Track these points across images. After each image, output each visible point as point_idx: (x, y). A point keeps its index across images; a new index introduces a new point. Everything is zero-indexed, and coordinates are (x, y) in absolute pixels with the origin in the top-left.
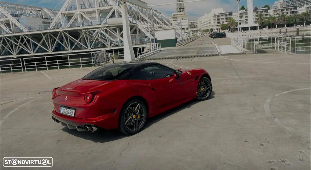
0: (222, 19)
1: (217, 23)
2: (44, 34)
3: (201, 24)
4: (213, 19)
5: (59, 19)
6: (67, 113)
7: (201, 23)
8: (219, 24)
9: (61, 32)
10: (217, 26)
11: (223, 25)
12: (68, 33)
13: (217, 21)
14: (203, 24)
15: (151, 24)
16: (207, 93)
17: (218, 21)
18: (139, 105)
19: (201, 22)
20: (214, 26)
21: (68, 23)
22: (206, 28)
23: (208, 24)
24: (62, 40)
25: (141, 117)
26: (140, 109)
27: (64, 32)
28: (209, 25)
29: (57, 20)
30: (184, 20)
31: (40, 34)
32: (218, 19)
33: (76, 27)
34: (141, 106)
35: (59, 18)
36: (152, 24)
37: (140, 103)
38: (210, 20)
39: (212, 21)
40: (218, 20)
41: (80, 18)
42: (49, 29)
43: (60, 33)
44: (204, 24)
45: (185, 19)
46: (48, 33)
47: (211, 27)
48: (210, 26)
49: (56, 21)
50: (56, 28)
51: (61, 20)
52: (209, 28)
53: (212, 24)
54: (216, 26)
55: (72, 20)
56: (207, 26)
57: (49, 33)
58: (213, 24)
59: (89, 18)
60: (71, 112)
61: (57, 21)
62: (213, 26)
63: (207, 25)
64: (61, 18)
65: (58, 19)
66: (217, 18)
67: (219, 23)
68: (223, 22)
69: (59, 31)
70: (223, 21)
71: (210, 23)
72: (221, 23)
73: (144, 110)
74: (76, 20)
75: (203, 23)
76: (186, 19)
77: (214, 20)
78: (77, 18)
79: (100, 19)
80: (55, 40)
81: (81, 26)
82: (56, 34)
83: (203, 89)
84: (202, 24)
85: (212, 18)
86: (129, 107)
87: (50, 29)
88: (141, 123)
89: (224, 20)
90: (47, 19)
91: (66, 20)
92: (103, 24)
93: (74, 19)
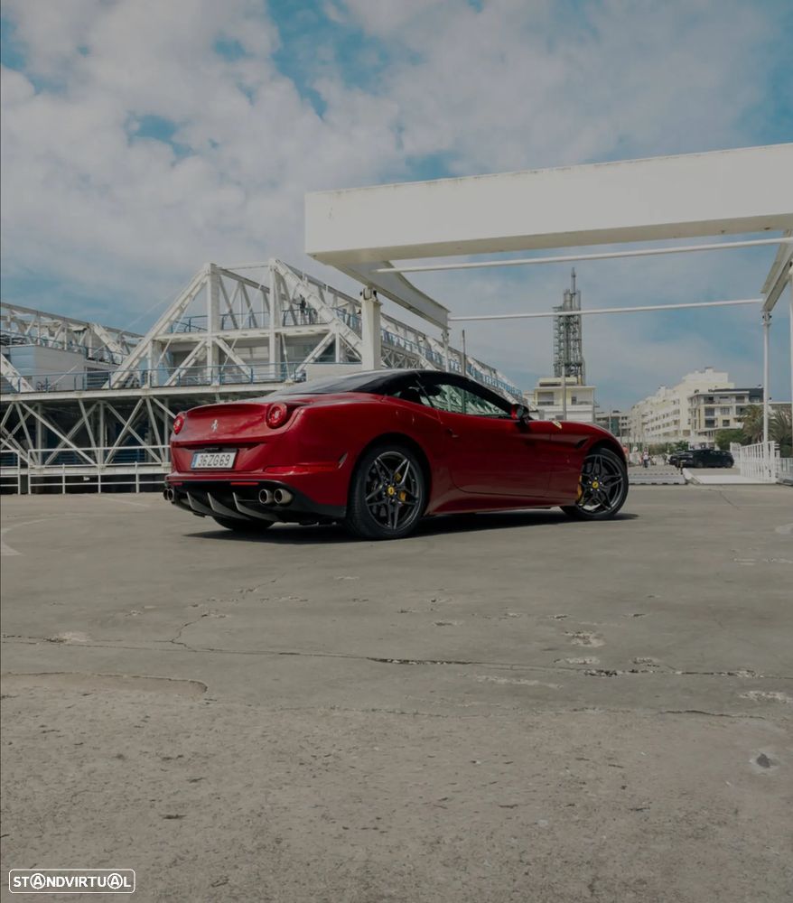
0: (725, 410)
1: (703, 423)
2: (89, 403)
3: (644, 424)
4: (689, 410)
5: (143, 360)
6: (212, 463)
7: (645, 420)
8: (713, 429)
9: (145, 401)
10: (705, 433)
11: (724, 431)
12: (167, 403)
13: (703, 417)
14: (649, 426)
15: (455, 401)
16: (611, 499)
17: (708, 417)
18: (406, 464)
19: (643, 416)
20: (692, 433)
21: (171, 372)
22: (663, 441)
23: (668, 425)
24: (143, 427)
25: (409, 498)
26: (407, 476)
27: (156, 401)
28: (672, 428)
29: (137, 361)
30: (581, 403)
31: (74, 403)
32: (710, 411)
33: (196, 385)
34: (412, 467)
35: (142, 355)
36: (460, 404)
37: (409, 459)
38: (677, 412)
39: (685, 416)
40: (706, 415)
41: (213, 359)
42: (106, 386)
43: (140, 402)
44: (656, 423)
45: (581, 400)
46: (101, 403)
47: (681, 438)
48: (676, 432)
49: (131, 365)
50: (128, 385)
51: (150, 362)
52: (673, 440)
53: (684, 426)
54: (699, 434)
55: (188, 362)
56: (666, 434)
57: (105, 402)
58: (689, 427)
59: (244, 360)
60: (224, 458)
61: (135, 364)
62: (687, 433)
63: (666, 430)
64: (149, 356)
65: (138, 357)
66: (703, 406)
67: (710, 423)
68: (726, 422)
69: (140, 397)
70: (726, 417)
71: (676, 422)
72: (719, 425)
73: (417, 480)
74: (200, 364)
75: (652, 421)
76: (587, 403)
77: (694, 412)
78: (205, 361)
79: (282, 365)
80: (120, 426)
81: (216, 383)
82: (125, 405)
83: (600, 485)
84: (646, 427)
85: (685, 406)
86: (378, 458)
87: (111, 389)
88: (408, 516)
89: (732, 415)
90: (102, 360)
91: (166, 364)
92: (289, 380)
93: (193, 361)
